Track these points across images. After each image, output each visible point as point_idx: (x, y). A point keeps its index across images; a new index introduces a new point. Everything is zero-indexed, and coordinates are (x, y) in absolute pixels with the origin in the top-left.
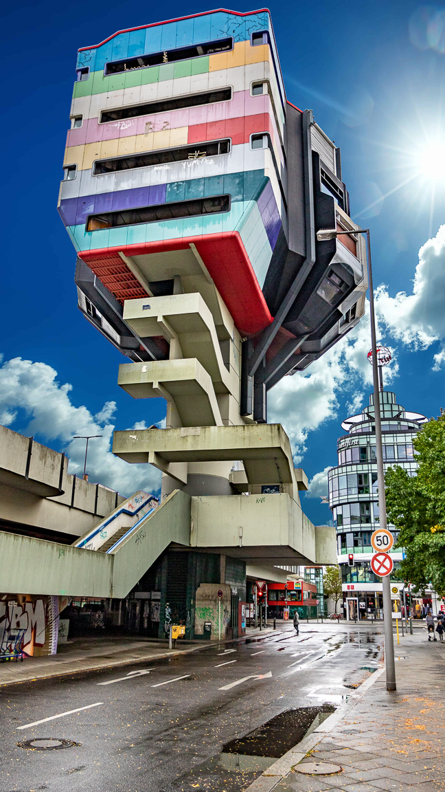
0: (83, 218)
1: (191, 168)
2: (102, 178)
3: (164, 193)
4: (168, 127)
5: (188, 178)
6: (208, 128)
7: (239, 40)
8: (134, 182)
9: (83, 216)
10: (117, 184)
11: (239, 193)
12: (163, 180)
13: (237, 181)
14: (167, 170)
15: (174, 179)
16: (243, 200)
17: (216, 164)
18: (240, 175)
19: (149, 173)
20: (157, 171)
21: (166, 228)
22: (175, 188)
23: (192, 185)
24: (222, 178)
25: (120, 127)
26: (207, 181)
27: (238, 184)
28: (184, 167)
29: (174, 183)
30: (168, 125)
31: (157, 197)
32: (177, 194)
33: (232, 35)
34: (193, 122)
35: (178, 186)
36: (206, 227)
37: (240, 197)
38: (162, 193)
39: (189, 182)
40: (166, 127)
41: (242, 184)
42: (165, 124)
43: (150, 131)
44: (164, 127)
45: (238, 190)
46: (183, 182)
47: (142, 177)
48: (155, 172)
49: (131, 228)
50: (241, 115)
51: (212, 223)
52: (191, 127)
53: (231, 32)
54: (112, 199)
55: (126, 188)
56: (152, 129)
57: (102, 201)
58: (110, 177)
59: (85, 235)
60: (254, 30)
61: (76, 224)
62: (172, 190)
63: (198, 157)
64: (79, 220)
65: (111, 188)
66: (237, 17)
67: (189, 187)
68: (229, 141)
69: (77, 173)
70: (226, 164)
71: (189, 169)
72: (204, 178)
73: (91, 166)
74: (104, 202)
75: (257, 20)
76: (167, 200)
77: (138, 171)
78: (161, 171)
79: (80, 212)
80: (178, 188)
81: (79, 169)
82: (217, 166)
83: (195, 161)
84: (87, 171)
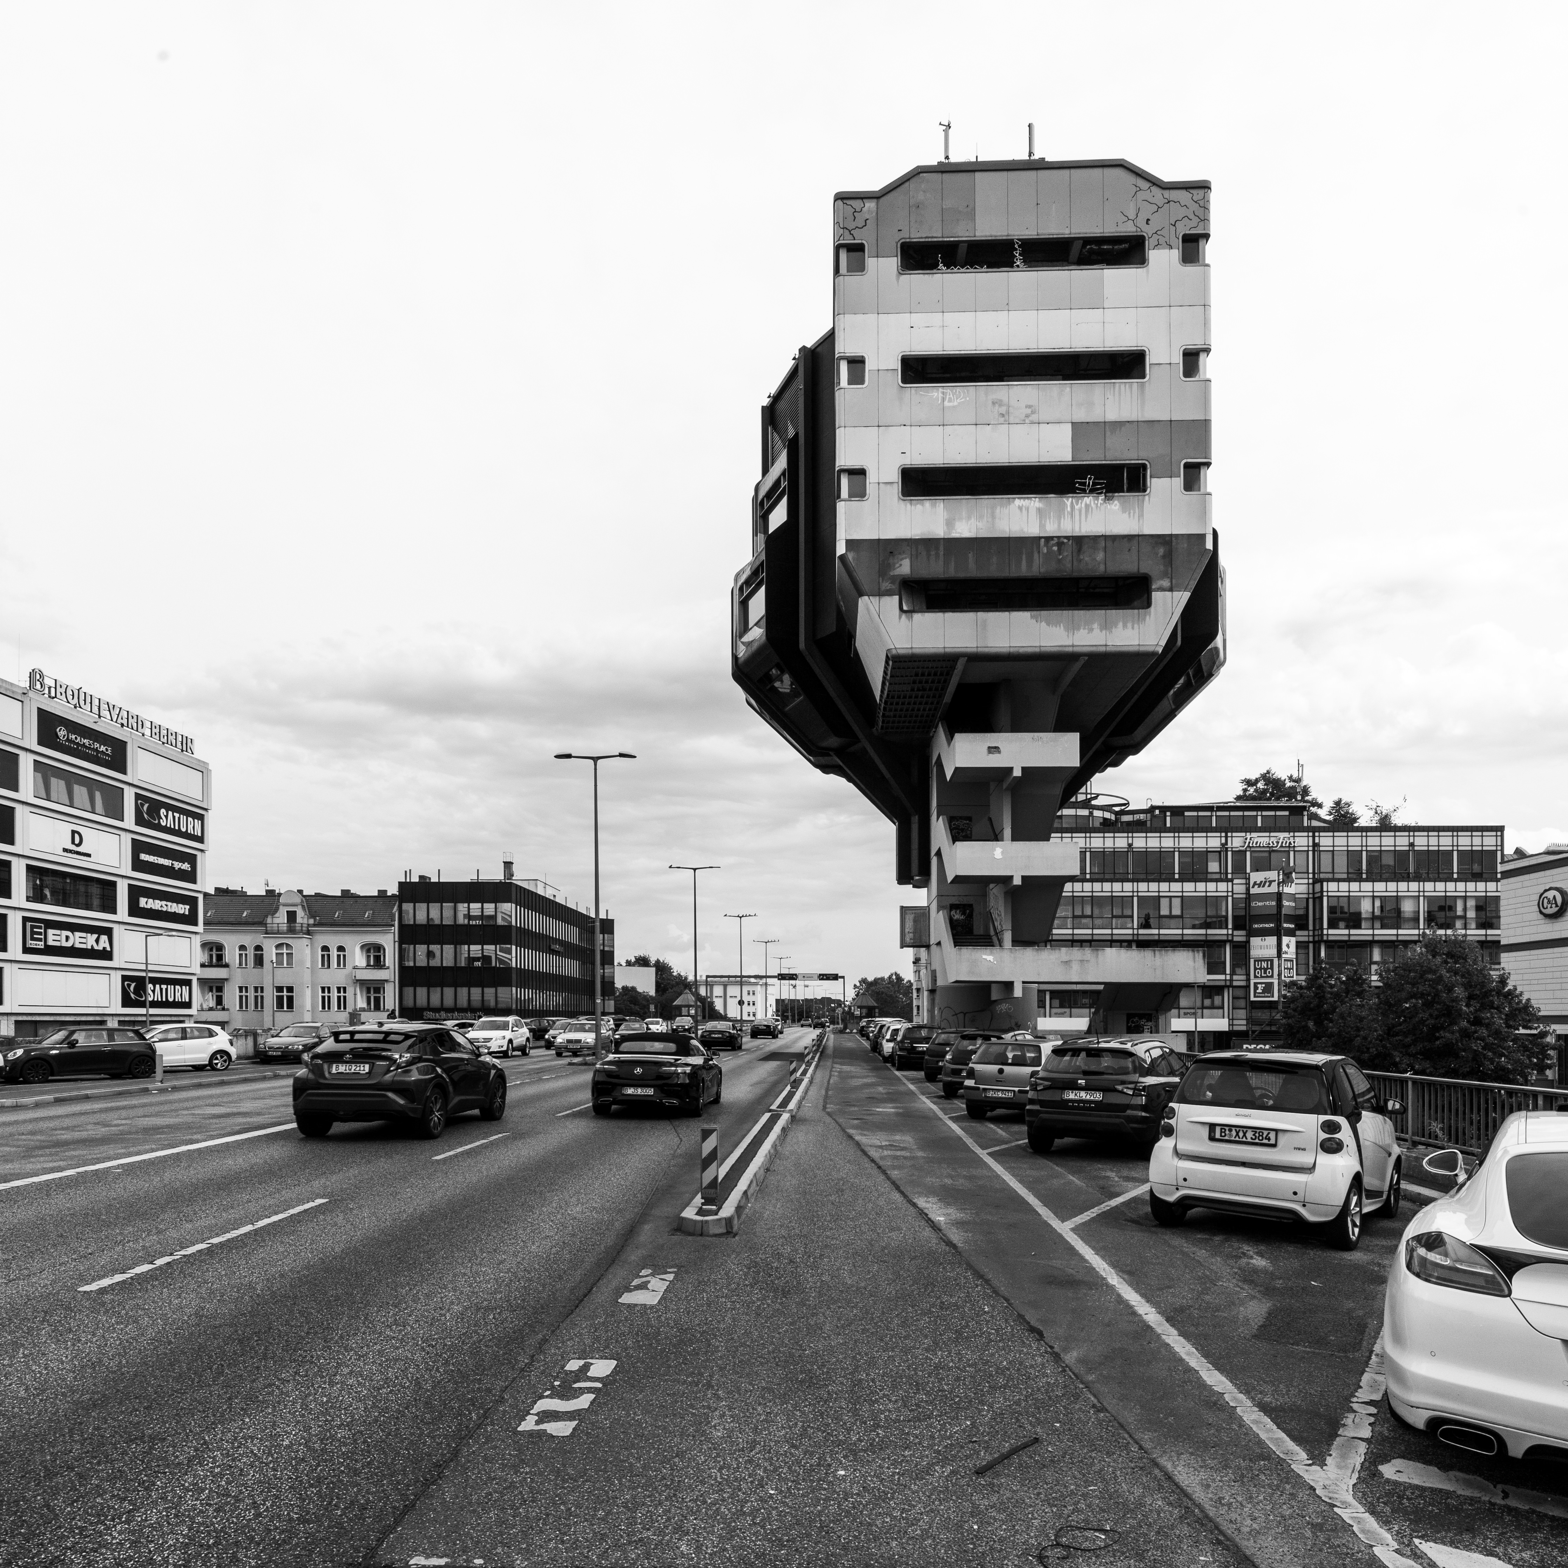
0: (893, 583)
1: (1080, 511)
2: (919, 507)
3: (1036, 555)
4: (1034, 417)
5: (1077, 533)
6: (1108, 433)
7: (1158, 246)
8: (980, 525)
9: (893, 579)
10: (949, 523)
11: (1164, 575)
12: (1032, 529)
13: (1161, 551)
14: (1039, 510)
15: (1051, 529)
16: (1171, 590)
17: (1124, 512)
18: (1166, 541)
19: (1005, 511)
20: (1020, 508)
21: (1043, 624)
22: (1055, 548)
23: (1085, 547)
24: (1135, 542)
25: (943, 400)
26: (1109, 544)
27: (1164, 557)
28: (1069, 509)
29: (1052, 538)
30: (1033, 412)
31: (1024, 557)
32: (1059, 561)
33: (1147, 231)
34: (1081, 416)
35: (1060, 545)
36: (1111, 631)
37: (1166, 583)
38: (1032, 553)
39: (1079, 541)
40: (1032, 419)
41: (1169, 557)
42: (1029, 411)
43: (1002, 420)
44: (1027, 416)
45: (1162, 568)
46: (1066, 537)
47: (993, 517)
48: (1018, 511)
49: (981, 615)
50: (1166, 417)
51: (1121, 625)
52: (1077, 426)
53: (1141, 222)
54: (942, 553)
55: (966, 534)
56: (1005, 418)
57: (924, 553)
58: (934, 506)
59: (900, 617)
60: (1184, 229)
61: (880, 594)
62: (1050, 551)
63: (1092, 491)
64: (886, 585)
65: (939, 531)
66: (1154, 188)
67: (1079, 551)
68: (1144, 466)
69: (871, 489)
70: (1141, 516)
71: (1077, 513)
72: (1105, 537)
73: (895, 476)
74: (929, 556)
75: (1190, 203)
76: (1042, 570)
77: (986, 502)
78: (1028, 509)
79: (884, 570)
80: (1059, 549)
81: (872, 478)
82: (1126, 515)
83: (1088, 500)
84: (889, 486)
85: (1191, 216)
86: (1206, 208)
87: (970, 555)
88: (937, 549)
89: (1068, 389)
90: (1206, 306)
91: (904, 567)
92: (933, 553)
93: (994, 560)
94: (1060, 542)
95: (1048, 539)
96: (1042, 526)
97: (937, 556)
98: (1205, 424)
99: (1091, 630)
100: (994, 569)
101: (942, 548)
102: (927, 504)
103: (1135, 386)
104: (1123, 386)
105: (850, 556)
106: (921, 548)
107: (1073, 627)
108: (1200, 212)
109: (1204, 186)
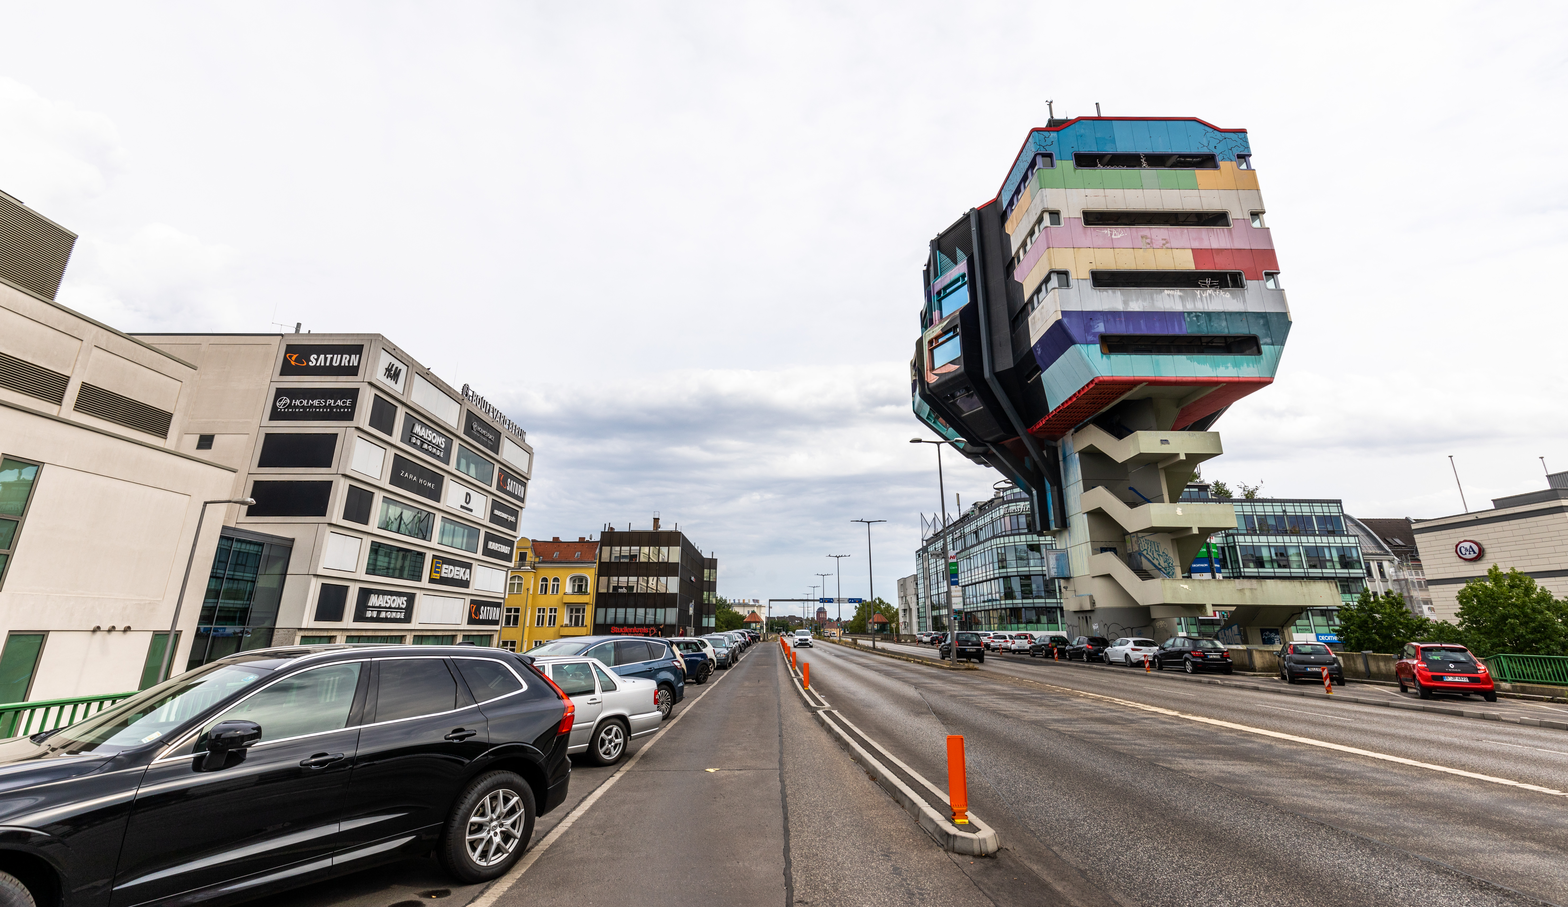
0: (1094, 336)
1: (1206, 297)
2: (1105, 293)
3: (1183, 323)
4: (1168, 245)
5: (1206, 310)
6: (1215, 255)
7: (1223, 159)
8: (1145, 304)
9: (1094, 334)
10: (1126, 303)
11: (1267, 336)
12: (1178, 307)
13: (1262, 322)
14: (1180, 296)
15: (1190, 307)
16: (1273, 344)
17: (1233, 298)
18: (1262, 316)
19: (1159, 297)
20: (1169, 295)
21: (1195, 363)
22: (1195, 319)
23: (1213, 319)
24: (1244, 316)
25: (1111, 234)
26: (1228, 317)
27: (1264, 325)
28: (1199, 296)
29: (1192, 313)
30: (1167, 242)
31: (1176, 323)
32: (1199, 326)
33: (1216, 152)
34: (1196, 245)
35: (1197, 316)
36: (1240, 369)
37: (1268, 340)
38: (1181, 321)
39: (1209, 315)
40: (1166, 245)
41: (1267, 325)
42: (1164, 241)
43: (1149, 246)
44: (1163, 244)
45: (1264, 331)
46: (1200, 312)
47: (1152, 299)
48: (1167, 297)
49: (1155, 357)
50: (1248, 247)
51: (1245, 365)
52: (1194, 251)
53: (1211, 147)
54: (1123, 320)
55: (1137, 309)
56: (1150, 244)
57: (1112, 320)
58: (1114, 293)
59: (1102, 357)
60: (1237, 151)
61: (1088, 343)
62: (1191, 321)
63: (1211, 286)
64: (1090, 338)
65: (1120, 307)
66: (1215, 132)
67: (1210, 320)
68: (1240, 274)
69: (1073, 282)
70: (1244, 301)
71: (1205, 299)
72: (1225, 313)
73: (1088, 276)
74: (1115, 321)
75: (1238, 140)
76: (1189, 331)
77: (1146, 291)
78: (1173, 296)
79: (1088, 329)
80: (1197, 319)
81: (1073, 276)
82: (1235, 301)
83: (1210, 291)
84: (1084, 281)
85: (1240, 146)
86: (1247, 142)
87: (1142, 321)
88: (1120, 317)
89: (1186, 231)
90: (1258, 190)
91: (1101, 328)
92: (1118, 319)
93: (1157, 324)
94: (1198, 315)
95: (1189, 313)
96: (1184, 306)
97: (1121, 321)
98: (1273, 251)
99: (1227, 368)
100: (1158, 330)
101: (1123, 317)
102: (1110, 292)
103: (1226, 230)
104: (1218, 230)
105: (1065, 321)
106: (1110, 317)
107: (1215, 366)
108: (1244, 144)
109: (1244, 131)
